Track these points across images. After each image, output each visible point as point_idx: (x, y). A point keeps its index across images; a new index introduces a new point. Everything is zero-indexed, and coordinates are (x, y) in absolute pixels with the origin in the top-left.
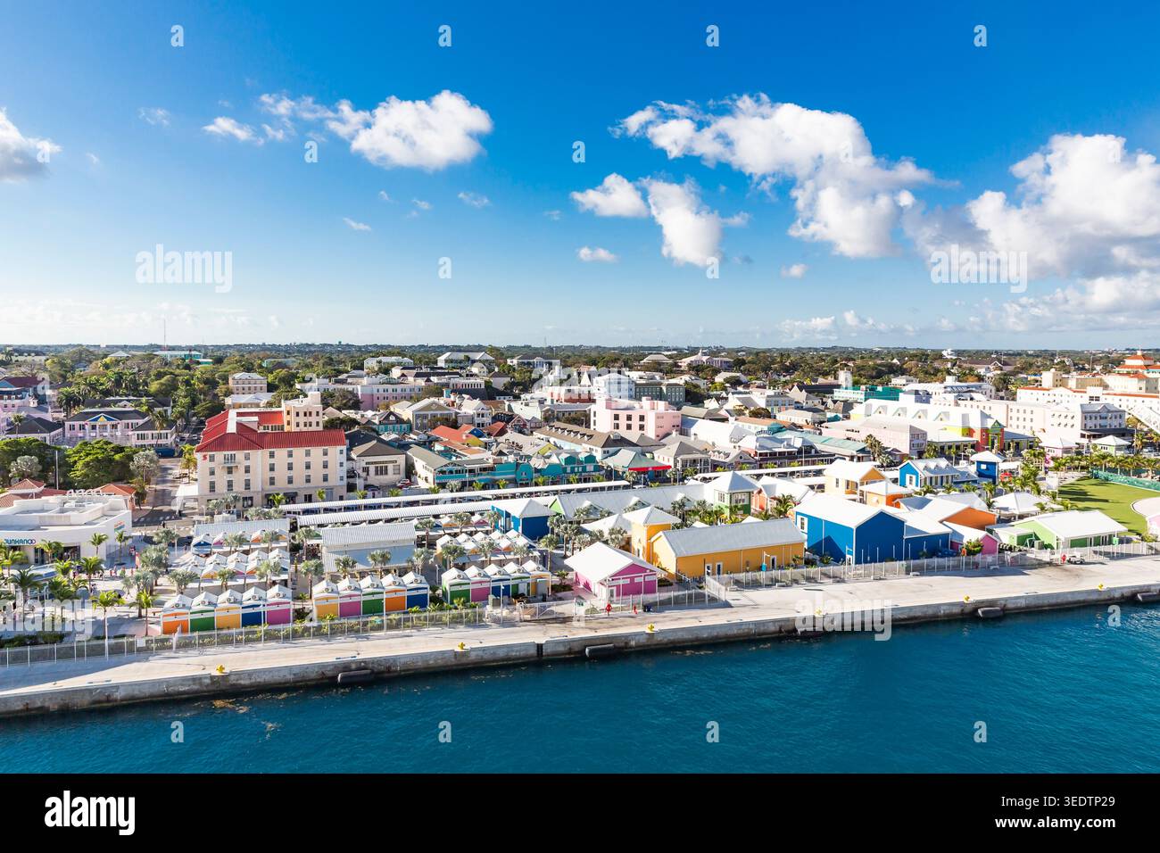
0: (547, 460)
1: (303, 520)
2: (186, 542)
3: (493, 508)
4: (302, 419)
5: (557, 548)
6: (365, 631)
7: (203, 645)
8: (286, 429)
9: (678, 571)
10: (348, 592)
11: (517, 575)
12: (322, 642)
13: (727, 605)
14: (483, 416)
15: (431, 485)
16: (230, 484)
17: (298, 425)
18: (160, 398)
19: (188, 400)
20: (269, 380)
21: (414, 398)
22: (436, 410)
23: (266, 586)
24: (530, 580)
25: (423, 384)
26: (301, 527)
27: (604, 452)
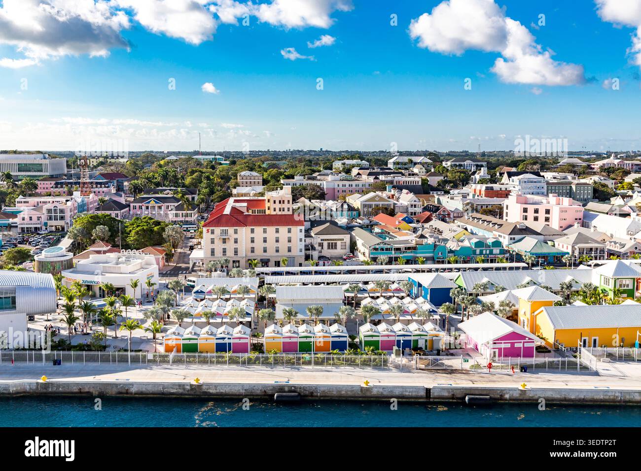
0: (460, 244)
1: (268, 279)
2: (189, 289)
3: (409, 278)
4: (278, 206)
5: (456, 314)
6: (299, 364)
7: (190, 362)
8: (268, 212)
9: (556, 341)
10: (289, 334)
11: (418, 332)
12: (267, 369)
13: (596, 374)
14: (415, 207)
15: (367, 259)
16: (224, 251)
17: (275, 210)
18: (192, 188)
19: (207, 190)
20: (265, 177)
21: (363, 192)
22: (379, 201)
23: (233, 325)
24: (428, 338)
25: (372, 181)
26: (267, 284)
27: (511, 239)
